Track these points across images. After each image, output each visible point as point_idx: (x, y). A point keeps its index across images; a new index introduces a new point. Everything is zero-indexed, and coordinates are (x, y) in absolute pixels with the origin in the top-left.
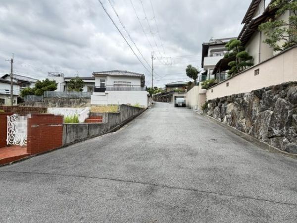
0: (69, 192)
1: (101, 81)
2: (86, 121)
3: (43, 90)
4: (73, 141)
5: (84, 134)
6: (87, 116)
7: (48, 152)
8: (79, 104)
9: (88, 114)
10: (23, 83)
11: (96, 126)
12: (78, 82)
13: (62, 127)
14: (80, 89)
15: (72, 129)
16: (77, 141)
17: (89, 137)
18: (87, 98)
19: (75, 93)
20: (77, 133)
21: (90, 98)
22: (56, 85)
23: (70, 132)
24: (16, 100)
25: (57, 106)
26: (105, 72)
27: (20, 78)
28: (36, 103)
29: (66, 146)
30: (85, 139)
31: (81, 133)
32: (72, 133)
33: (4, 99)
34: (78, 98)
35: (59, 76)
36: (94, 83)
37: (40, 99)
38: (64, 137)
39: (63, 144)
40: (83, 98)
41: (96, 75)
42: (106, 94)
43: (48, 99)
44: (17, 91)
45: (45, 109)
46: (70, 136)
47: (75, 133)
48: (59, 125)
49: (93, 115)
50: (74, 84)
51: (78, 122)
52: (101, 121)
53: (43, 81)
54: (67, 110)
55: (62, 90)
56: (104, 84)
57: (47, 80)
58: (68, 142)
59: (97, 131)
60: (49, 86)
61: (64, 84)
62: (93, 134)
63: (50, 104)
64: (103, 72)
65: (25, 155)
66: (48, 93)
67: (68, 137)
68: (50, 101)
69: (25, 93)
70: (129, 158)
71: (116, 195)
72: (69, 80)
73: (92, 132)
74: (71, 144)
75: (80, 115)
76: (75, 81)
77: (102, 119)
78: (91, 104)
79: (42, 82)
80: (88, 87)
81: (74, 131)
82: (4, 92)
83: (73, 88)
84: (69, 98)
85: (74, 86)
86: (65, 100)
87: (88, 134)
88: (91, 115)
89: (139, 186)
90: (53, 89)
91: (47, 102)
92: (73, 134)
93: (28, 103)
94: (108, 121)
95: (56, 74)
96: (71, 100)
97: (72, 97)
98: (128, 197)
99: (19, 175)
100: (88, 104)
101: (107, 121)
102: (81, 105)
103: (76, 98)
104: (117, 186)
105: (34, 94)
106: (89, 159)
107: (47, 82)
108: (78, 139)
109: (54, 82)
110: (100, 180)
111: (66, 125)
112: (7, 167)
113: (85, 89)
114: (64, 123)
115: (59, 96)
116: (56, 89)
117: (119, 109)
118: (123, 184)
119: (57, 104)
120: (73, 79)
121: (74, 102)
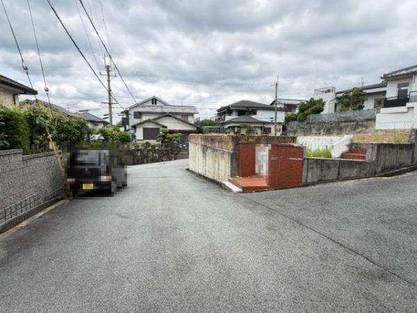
0: (275, 231)
1: (399, 86)
2: (342, 156)
3: (307, 115)
4: (316, 180)
5: (333, 173)
6: (345, 149)
7: (286, 188)
8: (355, 129)
9: (347, 145)
10: (289, 107)
11: (352, 165)
12: (354, 95)
13: (303, 161)
14: (358, 105)
15: (315, 165)
16: (321, 181)
17: (339, 178)
18: (368, 120)
19: (350, 113)
20: (322, 170)
21: (374, 119)
22: (323, 104)
23: (312, 168)
24: (281, 128)
25: (322, 133)
26: (411, 68)
27: (287, 102)
28: (299, 131)
29: (306, 185)
30: (333, 181)
31: (328, 172)
32: (315, 170)
33: (270, 128)
34: (354, 121)
35: (329, 91)
36: (385, 92)
37: (303, 126)
38: (304, 174)
39: (303, 181)
40: (362, 121)
41: (388, 78)
42: (408, 108)
43: (312, 126)
44: (281, 117)
45: (294, 139)
46: (312, 174)
47: (319, 170)
48: (299, 159)
49: (356, 148)
50: (349, 99)
51: (330, 156)
52: (364, 158)
53: (307, 101)
54: (319, 139)
55: (332, 110)
56: (407, 90)
57: (312, 99)
58: (310, 180)
59: (354, 172)
60: (314, 107)
61: (335, 101)
62: (346, 175)
63: (314, 131)
64: (406, 69)
65: (265, 187)
66: (311, 116)
67: (310, 175)
68: (314, 127)
69: (288, 120)
70: (383, 222)
71: (317, 255)
72: (341, 95)
73: (346, 173)
74: (313, 184)
75: (333, 147)
76: (351, 94)
77: (365, 153)
78: (376, 128)
79: (305, 103)
80: (375, 99)
81: (317, 168)
82: (269, 120)
83: (347, 105)
84: (339, 123)
85: (348, 102)
86: (334, 124)
87: (339, 174)
88: (353, 147)
89: (362, 262)
90: (319, 111)
91: (311, 128)
92: (317, 172)
93: (290, 132)
94: (377, 157)
95: (324, 90)
96: (343, 124)
97: (343, 120)
98: (331, 266)
99: (251, 203)
100: (370, 129)
101: (374, 159)
102: (358, 130)
103: (351, 121)
104: (330, 248)
105: (296, 120)
106: (320, 207)
107: (312, 102)
108: (323, 178)
109: (321, 100)
110: (314, 232)
111: (308, 159)
112: (250, 194)
113: (369, 105)
114: (305, 157)
115: (325, 119)
116: (322, 110)
117: (413, 137)
118: (341, 249)
119: (322, 130)
120: (347, 92)
121: (347, 126)
